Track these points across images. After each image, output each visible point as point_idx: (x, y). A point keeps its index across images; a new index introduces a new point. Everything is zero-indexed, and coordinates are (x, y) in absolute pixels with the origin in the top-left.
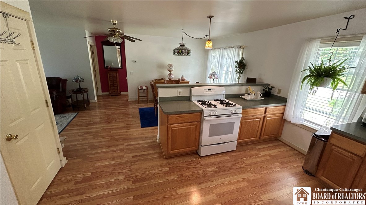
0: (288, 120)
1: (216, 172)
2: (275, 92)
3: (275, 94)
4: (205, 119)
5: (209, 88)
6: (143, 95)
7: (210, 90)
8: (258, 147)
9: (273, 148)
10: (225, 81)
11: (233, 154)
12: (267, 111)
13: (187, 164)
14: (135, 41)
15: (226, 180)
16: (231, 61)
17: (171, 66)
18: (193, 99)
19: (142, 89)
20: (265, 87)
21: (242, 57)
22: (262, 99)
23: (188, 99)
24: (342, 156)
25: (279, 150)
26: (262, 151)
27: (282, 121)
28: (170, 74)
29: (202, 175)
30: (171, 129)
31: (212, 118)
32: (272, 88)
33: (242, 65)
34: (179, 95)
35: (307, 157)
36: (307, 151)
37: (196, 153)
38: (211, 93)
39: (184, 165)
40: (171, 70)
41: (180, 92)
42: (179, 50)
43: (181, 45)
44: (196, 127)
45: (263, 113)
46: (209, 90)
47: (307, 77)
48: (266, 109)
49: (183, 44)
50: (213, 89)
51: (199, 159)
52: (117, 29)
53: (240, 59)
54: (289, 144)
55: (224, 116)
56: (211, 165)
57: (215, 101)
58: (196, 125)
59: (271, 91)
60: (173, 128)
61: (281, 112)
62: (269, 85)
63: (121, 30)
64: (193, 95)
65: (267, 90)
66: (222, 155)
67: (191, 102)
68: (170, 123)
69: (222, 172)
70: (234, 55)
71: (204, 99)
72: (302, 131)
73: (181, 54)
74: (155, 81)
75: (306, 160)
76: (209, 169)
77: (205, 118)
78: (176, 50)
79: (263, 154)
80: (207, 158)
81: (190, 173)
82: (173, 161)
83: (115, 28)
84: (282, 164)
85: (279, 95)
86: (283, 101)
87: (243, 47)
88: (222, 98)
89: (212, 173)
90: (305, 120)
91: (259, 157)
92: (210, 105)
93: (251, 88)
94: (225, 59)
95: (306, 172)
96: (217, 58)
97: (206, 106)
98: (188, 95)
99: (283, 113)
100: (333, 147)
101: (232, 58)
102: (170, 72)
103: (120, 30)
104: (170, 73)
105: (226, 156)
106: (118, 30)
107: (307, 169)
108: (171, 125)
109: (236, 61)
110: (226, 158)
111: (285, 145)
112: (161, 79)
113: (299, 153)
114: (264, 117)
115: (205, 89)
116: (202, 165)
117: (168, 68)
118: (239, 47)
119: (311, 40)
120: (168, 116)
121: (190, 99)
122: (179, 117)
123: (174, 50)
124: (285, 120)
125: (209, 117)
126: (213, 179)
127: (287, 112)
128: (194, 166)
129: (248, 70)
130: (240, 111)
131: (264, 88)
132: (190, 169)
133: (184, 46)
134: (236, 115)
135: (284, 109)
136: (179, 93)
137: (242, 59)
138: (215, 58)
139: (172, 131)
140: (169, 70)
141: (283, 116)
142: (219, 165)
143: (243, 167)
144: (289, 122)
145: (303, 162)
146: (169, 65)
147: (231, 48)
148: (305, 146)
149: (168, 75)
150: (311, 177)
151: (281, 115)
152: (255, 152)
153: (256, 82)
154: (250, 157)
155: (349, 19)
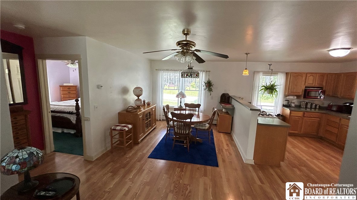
21: (209, 79)
24: (296, 119)
28: (140, 100)
49: (191, 67)
100: (292, 117)
102: (139, 97)
146: (138, 88)
155: (270, 65)
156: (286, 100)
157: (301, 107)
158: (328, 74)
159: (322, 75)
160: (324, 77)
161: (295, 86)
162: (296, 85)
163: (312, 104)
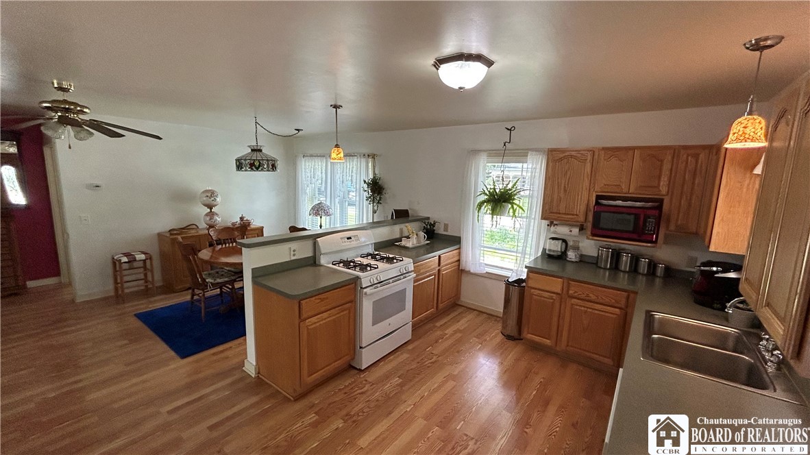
0: (467, 269)
1: (401, 385)
2: (440, 230)
3: (440, 233)
4: (366, 294)
5: (348, 236)
6: (133, 277)
7: (350, 238)
8: (438, 324)
9: (456, 320)
10: (341, 222)
11: (410, 347)
12: (442, 261)
13: (346, 393)
14: (122, 136)
15: (424, 390)
16: (354, 181)
17: (212, 194)
18: (324, 261)
19: (132, 260)
20: (425, 223)
21: (374, 174)
22: (427, 244)
23: (313, 262)
24: (542, 298)
25: (465, 319)
26: (447, 328)
27: (460, 271)
28: (211, 214)
29: (383, 398)
30: (306, 329)
31: (375, 288)
32: (435, 223)
33: (376, 189)
34: (293, 258)
35: (504, 320)
36: (502, 311)
37: (351, 368)
38: (353, 243)
39: (341, 396)
40: (215, 203)
41: (294, 251)
42: (254, 160)
43: (252, 150)
44: (349, 313)
45: (437, 265)
46: (348, 238)
47: (483, 203)
48: (439, 257)
49: (259, 148)
50: (354, 236)
51: (362, 376)
52: (76, 105)
53: (371, 176)
54: (474, 308)
55: (391, 281)
56: (387, 377)
57: (363, 257)
58: (349, 309)
59: (434, 228)
60: (309, 326)
61: (456, 259)
62: (428, 218)
63: (89, 109)
64: (323, 252)
65: (429, 227)
66: (395, 355)
67: (319, 268)
68: (304, 315)
69: (411, 381)
70: (359, 169)
71: (345, 257)
72: (488, 282)
73: (260, 169)
74: (171, 234)
75: (503, 323)
76: (389, 385)
77: (365, 290)
78: (245, 160)
79: (451, 332)
80: (373, 369)
81: (360, 406)
82: (315, 398)
83: (65, 102)
84: (479, 338)
85: (445, 233)
86: (456, 241)
87: (373, 156)
88: (371, 250)
89: (398, 389)
90: (486, 264)
91: (447, 339)
92: (363, 268)
93: (408, 227)
94: (338, 177)
95: (509, 337)
96: (320, 174)
97: (358, 269)
98: (310, 254)
99: (459, 260)
100: (533, 290)
101: (354, 174)
102: (211, 209)
103: (86, 108)
104: (209, 210)
105: (402, 354)
106: (79, 108)
107: (508, 332)
108: (307, 321)
109: (365, 181)
110: (403, 356)
111: (470, 309)
112: (183, 229)
113: (491, 316)
114: (439, 270)
115: (342, 238)
116: (373, 384)
117: (205, 199)
118: (366, 155)
119: (475, 152)
120: (299, 302)
121: (315, 262)
122: (319, 300)
123: (238, 160)
124: (463, 271)
125: (371, 288)
126: (403, 397)
127: (463, 259)
128: (360, 391)
129: (387, 195)
130: (411, 267)
131: (424, 225)
132: (355, 399)
133: (260, 151)
134: (407, 275)
135: (459, 254)
136: (292, 253)
137: (374, 177)
138: (314, 174)
139: (309, 334)
140: (205, 205)
141: (459, 265)
142: (401, 372)
143: (436, 361)
144: (469, 273)
145: (500, 326)
146: (207, 191)
147: (350, 156)
148: (497, 304)
149: (207, 215)
150: (517, 341)
151: (457, 263)
152: (439, 333)
153: (408, 216)
154: (436, 342)
155: (510, 130)
156: (553, 239)
157: (599, 265)
158: (676, 151)
159: (653, 155)
160: (662, 161)
161: (562, 195)
162: (565, 191)
163: (635, 259)
